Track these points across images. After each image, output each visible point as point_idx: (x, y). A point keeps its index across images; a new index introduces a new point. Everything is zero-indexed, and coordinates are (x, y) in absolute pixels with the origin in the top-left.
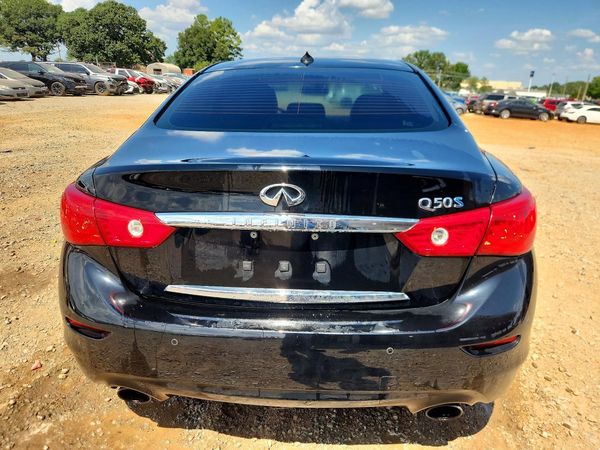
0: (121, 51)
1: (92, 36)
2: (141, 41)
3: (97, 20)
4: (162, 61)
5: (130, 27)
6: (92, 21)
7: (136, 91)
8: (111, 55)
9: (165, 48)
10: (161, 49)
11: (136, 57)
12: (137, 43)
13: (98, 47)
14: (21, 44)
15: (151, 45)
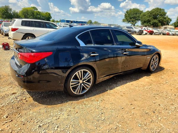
0: (155, 22)
1: (148, 18)
2: (163, 19)
3: (151, 14)
4: (168, 25)
5: (161, 15)
6: (149, 14)
7: (146, 34)
8: (152, 23)
9: (171, 21)
10: (169, 21)
11: (160, 24)
12: (161, 20)
13: (149, 21)
14: (130, 21)
15: (166, 20)
